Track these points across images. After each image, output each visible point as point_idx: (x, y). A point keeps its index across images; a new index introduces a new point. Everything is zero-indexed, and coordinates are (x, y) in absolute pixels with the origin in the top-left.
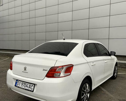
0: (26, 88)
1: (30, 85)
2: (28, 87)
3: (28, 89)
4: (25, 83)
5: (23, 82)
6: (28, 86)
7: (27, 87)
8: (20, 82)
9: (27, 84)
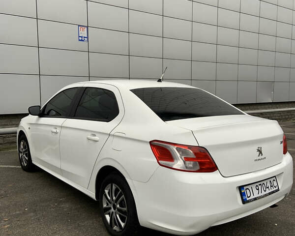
0: (268, 191)
1: (270, 181)
2: (270, 188)
3: (271, 191)
4: (262, 183)
5: (258, 184)
6: (269, 185)
7: (268, 187)
8: (249, 187)
9: (265, 182)
